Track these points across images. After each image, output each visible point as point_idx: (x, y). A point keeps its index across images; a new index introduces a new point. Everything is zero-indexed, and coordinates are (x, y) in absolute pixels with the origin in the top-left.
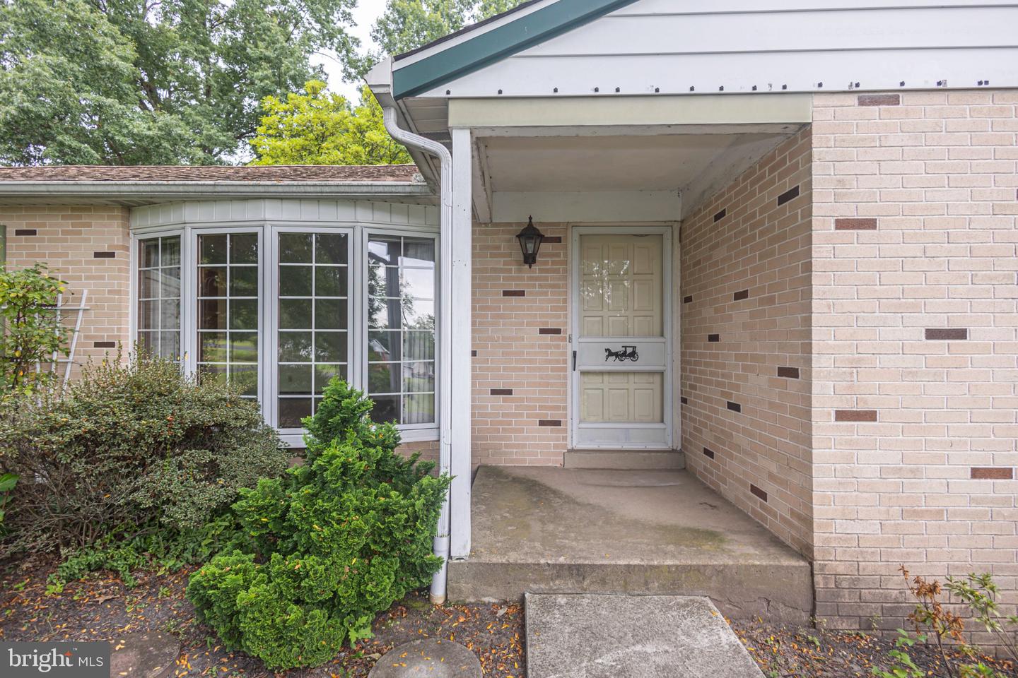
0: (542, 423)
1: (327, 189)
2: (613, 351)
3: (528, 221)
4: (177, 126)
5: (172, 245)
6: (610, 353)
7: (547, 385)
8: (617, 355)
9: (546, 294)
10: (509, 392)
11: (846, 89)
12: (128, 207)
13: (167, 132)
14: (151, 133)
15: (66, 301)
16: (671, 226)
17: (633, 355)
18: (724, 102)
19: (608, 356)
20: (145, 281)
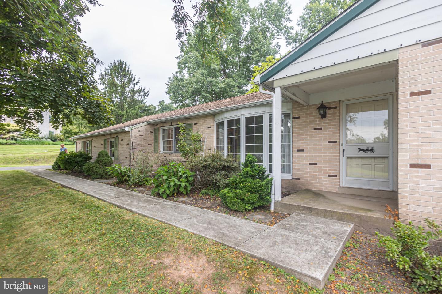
0: (329, 176)
1: (257, 103)
2: (362, 149)
3: (321, 103)
4: (231, 82)
5: (222, 123)
6: (360, 150)
7: (331, 162)
8: (364, 150)
9: (330, 128)
10: (316, 164)
11: (415, 43)
12: (214, 115)
13: (228, 84)
14: (223, 86)
15: (203, 139)
16: (393, 95)
17: (372, 150)
18: (360, 61)
19: (360, 151)
20: (217, 132)
